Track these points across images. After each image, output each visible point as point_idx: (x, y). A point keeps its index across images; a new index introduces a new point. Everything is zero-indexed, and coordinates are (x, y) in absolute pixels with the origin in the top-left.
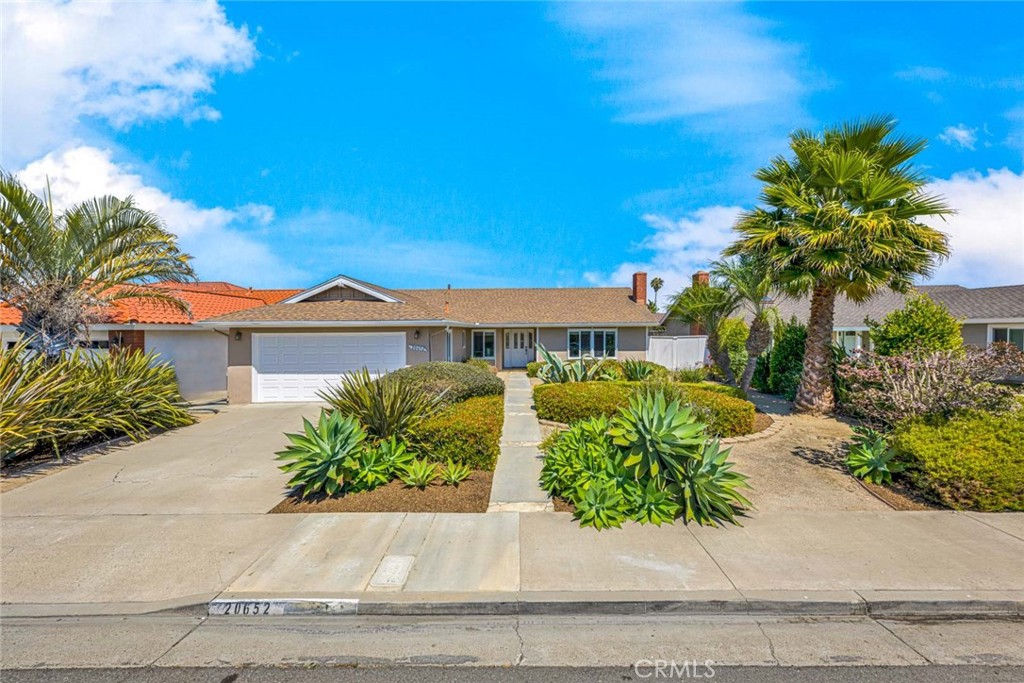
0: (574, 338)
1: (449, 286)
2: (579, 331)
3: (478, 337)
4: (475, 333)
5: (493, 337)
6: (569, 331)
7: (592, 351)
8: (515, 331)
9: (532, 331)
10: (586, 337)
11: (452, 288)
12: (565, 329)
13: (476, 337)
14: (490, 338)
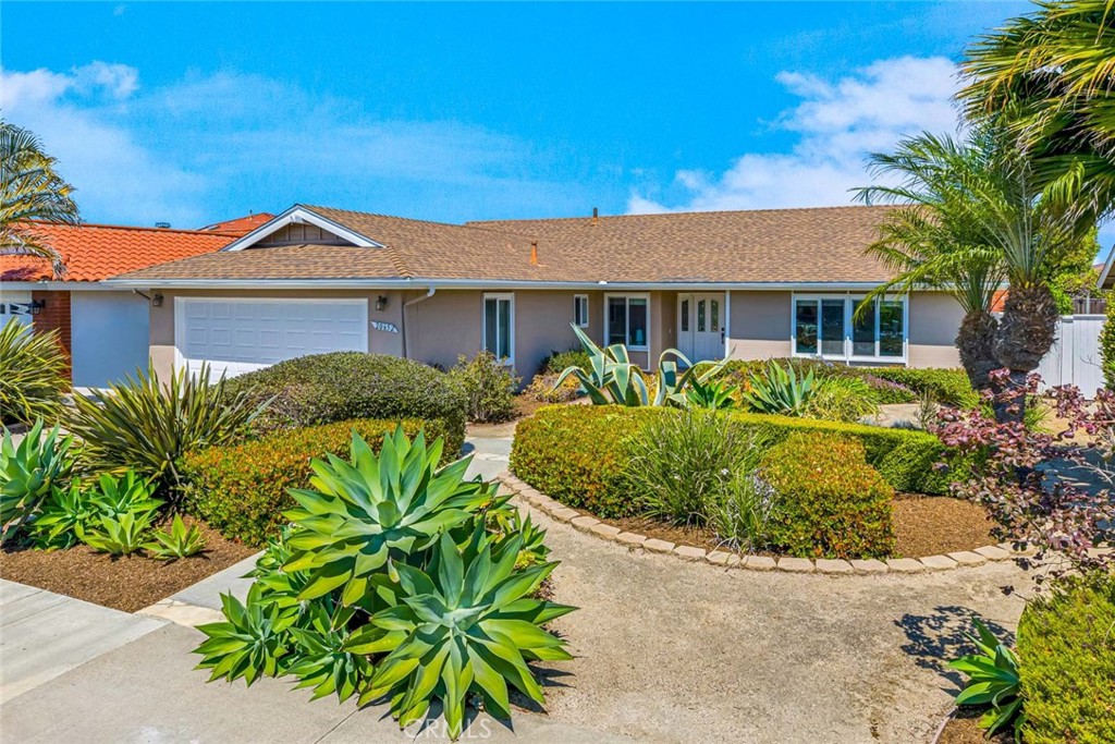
0: (806, 314)
1: (595, 210)
2: (819, 298)
3: (617, 309)
4: (611, 300)
5: (644, 307)
6: (795, 298)
7: (848, 344)
8: (699, 297)
9: (716, 297)
10: (834, 312)
11: (601, 214)
12: (787, 293)
13: (612, 308)
14: (639, 311)
